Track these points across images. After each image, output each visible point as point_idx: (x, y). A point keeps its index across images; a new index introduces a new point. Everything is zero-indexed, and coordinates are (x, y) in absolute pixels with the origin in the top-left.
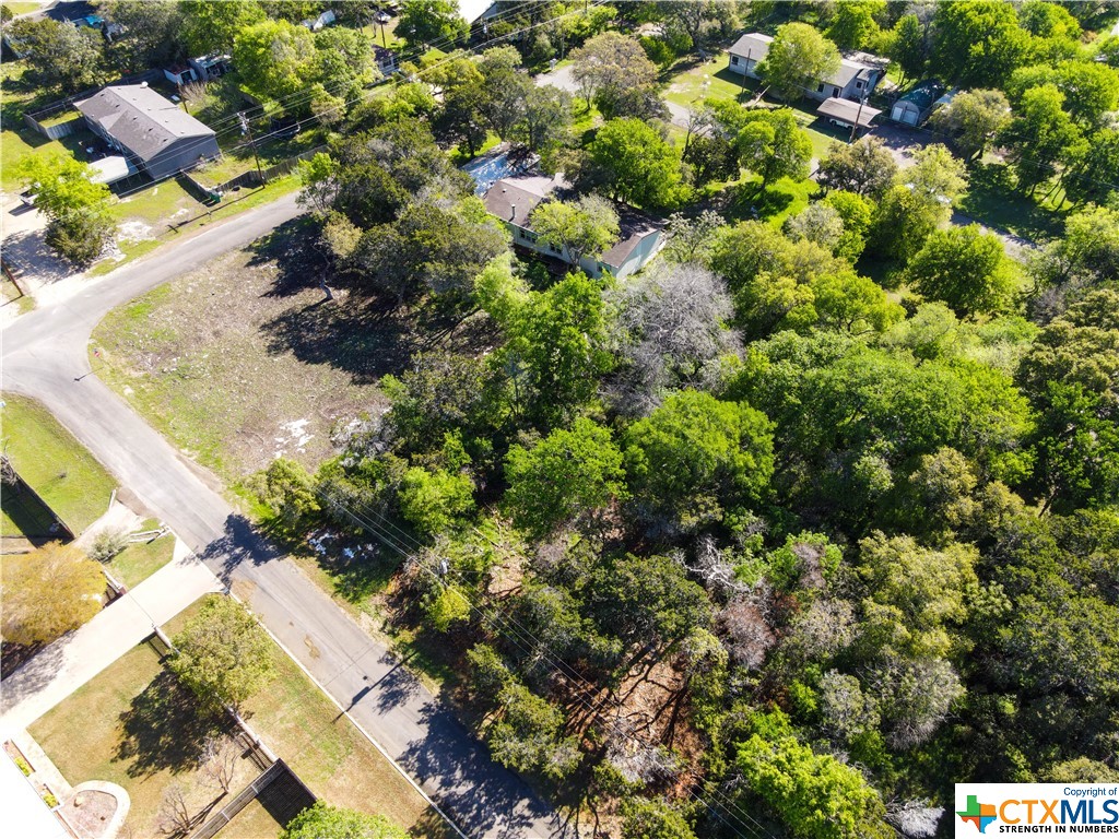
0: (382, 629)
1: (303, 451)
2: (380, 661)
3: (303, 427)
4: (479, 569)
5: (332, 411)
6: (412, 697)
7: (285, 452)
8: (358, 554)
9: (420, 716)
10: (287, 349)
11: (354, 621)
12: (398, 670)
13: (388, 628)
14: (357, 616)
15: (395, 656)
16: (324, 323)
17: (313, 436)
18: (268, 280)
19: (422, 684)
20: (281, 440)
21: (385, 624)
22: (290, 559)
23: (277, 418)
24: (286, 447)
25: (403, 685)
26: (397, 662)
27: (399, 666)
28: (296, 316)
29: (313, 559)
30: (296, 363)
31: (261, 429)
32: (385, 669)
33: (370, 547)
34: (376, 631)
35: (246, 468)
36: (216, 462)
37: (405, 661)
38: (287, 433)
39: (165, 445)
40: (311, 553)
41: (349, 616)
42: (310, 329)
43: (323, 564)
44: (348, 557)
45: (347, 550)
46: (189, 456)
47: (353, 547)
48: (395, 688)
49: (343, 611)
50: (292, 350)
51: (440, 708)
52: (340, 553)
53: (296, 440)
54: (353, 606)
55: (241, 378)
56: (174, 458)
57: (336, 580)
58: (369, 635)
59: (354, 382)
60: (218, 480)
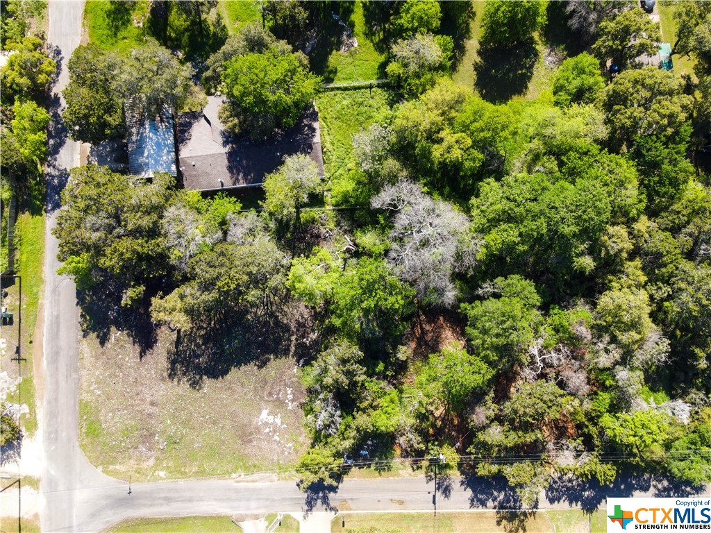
0: (414, 470)
1: (285, 426)
2: (427, 483)
3: (269, 415)
4: (424, 411)
5: (270, 394)
6: (453, 484)
7: (278, 434)
8: (367, 450)
9: (463, 487)
10: (201, 378)
11: (400, 478)
12: (437, 479)
13: (415, 467)
14: (399, 475)
15: (430, 476)
16: (197, 345)
17: (279, 415)
18: (129, 346)
19: (451, 477)
20: (268, 430)
21: (412, 467)
22: (345, 478)
23: (250, 422)
24: (275, 431)
25: (445, 483)
26: (433, 477)
27: (436, 477)
28: (177, 353)
29: (353, 469)
30: (218, 383)
31: (251, 434)
32: (432, 484)
33: (370, 443)
34: (413, 473)
35: (271, 458)
36: (254, 467)
37: (435, 474)
38: (266, 424)
39: (222, 482)
40: (350, 467)
41: (396, 478)
42: (198, 357)
43: (361, 467)
44: (366, 455)
45: (361, 452)
46: (240, 476)
47: (363, 449)
48: (444, 487)
49: (391, 478)
50: (205, 377)
51: (466, 478)
52: (360, 455)
53: (274, 424)
54: (392, 471)
55: (204, 417)
56: (235, 484)
57: (373, 467)
58: (412, 478)
59: (260, 367)
60: (268, 474)
